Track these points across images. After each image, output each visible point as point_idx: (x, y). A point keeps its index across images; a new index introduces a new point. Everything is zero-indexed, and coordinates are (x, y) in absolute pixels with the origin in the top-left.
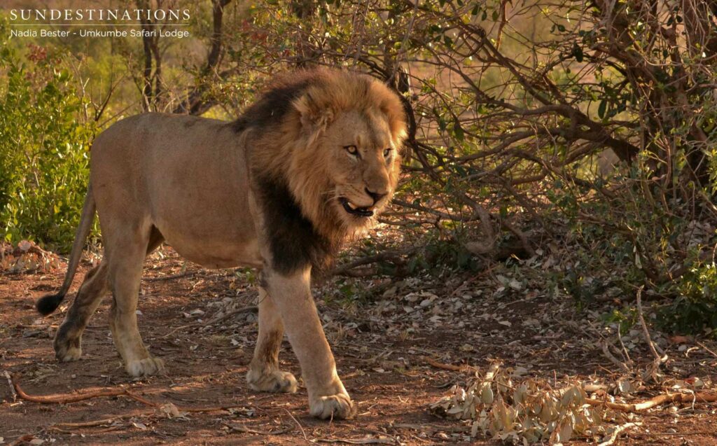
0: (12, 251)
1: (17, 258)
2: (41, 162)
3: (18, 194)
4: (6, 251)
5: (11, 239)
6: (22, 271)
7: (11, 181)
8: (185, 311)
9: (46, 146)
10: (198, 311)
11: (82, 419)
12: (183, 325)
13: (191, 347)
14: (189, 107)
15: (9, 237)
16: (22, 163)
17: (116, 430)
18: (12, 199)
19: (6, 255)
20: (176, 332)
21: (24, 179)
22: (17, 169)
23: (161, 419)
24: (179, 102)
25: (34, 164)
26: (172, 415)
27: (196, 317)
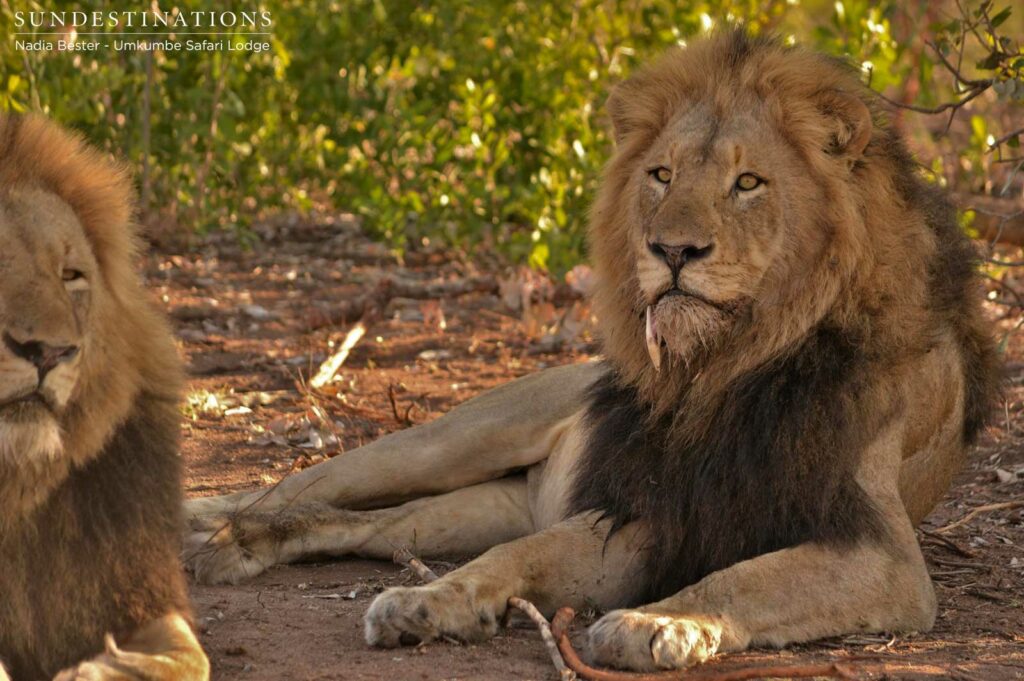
0: (551, 293)
1: (563, 312)
2: (631, 62)
3: (570, 143)
4: (536, 292)
5: (548, 262)
6: (575, 348)
7: (552, 111)
8: (1001, 465)
9: (647, 22)
12: (993, 502)
13: (1014, 561)
15: (540, 256)
16: (584, 63)
18: (554, 158)
19: (534, 302)
20: (974, 519)
21: (587, 108)
22: (570, 79)
25: (615, 67)
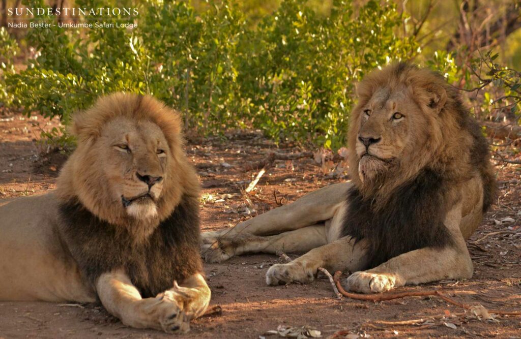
0: (332, 157)
1: (337, 164)
2: (361, 74)
3: (339, 104)
4: (327, 157)
5: (331, 146)
6: (341, 177)
7: (332, 92)
8: (496, 218)
9: (367, 60)
10: (508, 219)
11: (395, 317)
12: (494, 232)
13: (501, 253)
14: (505, 23)
15: (328, 144)
16: (344, 74)
17: (427, 328)
18: (333, 108)
19: (326, 160)
20: (487, 238)
21: (345, 90)
22: (339, 80)
23: (471, 320)
24: (496, 19)
25: (355, 76)
26: (482, 316)
27: (506, 224)
